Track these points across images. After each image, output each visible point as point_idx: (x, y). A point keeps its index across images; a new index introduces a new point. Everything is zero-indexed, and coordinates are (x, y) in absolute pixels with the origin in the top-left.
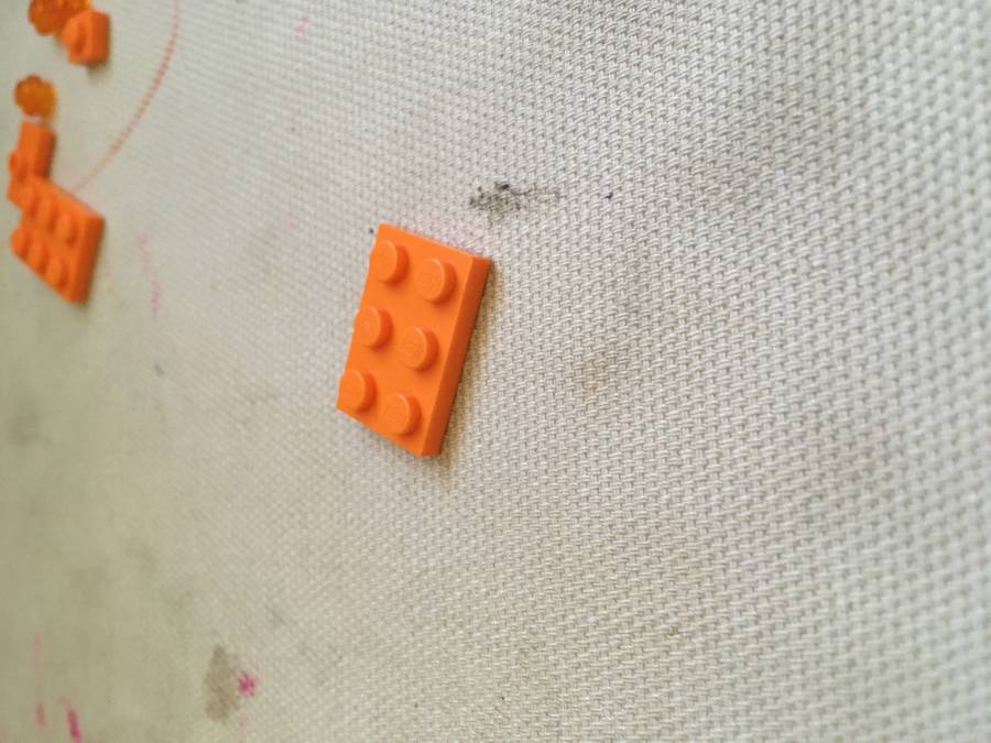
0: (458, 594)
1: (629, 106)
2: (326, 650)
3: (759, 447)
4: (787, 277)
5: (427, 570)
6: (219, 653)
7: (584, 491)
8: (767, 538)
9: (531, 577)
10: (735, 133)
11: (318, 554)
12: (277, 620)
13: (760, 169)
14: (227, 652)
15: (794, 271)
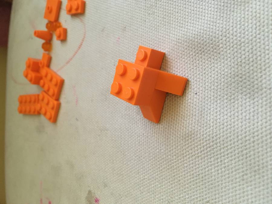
0: (153, 186)
1: (202, 72)
2: (118, 195)
3: (231, 160)
4: (239, 120)
5: (145, 179)
6: (90, 192)
7: (186, 165)
8: (232, 183)
9: (172, 184)
10: (229, 83)
11: (116, 171)
12: (106, 186)
13: (235, 93)
14: (92, 192)
15: (242, 119)
